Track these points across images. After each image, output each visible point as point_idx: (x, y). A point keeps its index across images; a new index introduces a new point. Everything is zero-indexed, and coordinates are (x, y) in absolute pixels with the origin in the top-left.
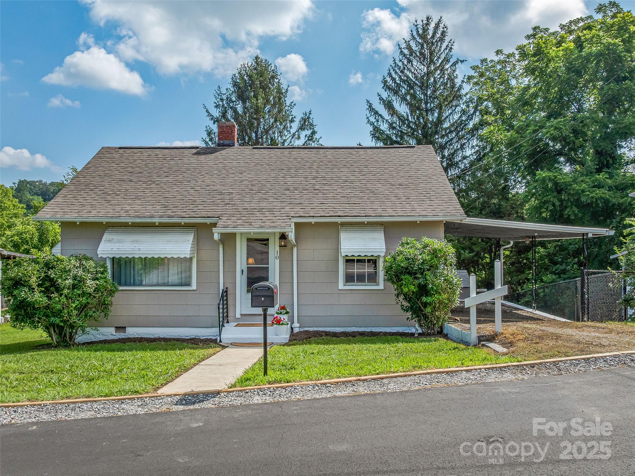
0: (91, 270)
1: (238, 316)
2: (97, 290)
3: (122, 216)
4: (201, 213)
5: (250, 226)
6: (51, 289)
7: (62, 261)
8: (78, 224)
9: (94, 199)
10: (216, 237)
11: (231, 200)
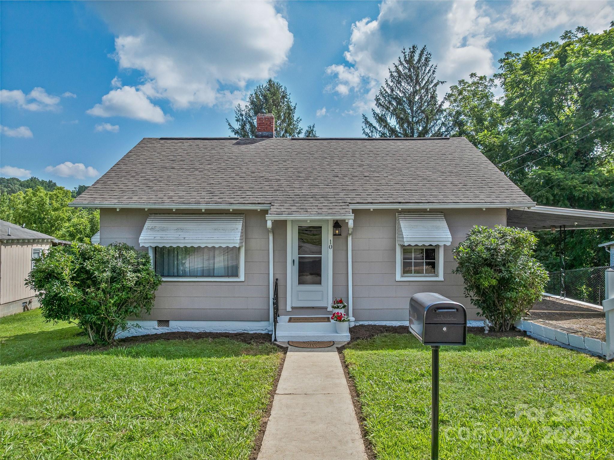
0: (132, 261)
1: (289, 309)
2: (138, 283)
3: (165, 202)
4: (251, 199)
5: (306, 213)
6: (88, 281)
7: (99, 251)
8: (118, 210)
9: (136, 185)
10: (269, 224)
11: (280, 187)
